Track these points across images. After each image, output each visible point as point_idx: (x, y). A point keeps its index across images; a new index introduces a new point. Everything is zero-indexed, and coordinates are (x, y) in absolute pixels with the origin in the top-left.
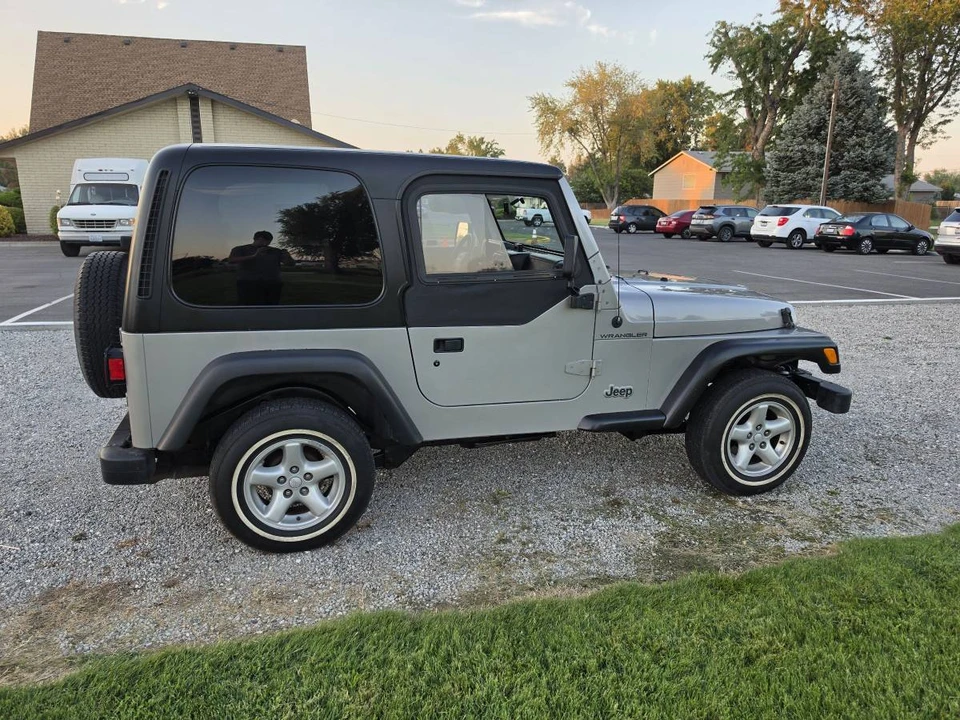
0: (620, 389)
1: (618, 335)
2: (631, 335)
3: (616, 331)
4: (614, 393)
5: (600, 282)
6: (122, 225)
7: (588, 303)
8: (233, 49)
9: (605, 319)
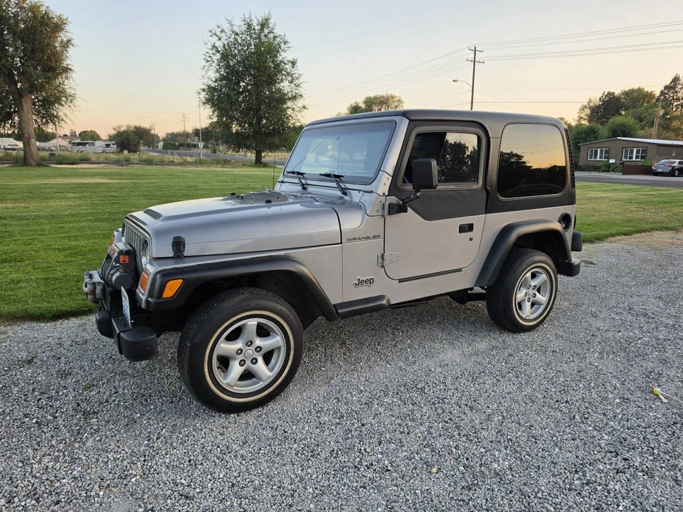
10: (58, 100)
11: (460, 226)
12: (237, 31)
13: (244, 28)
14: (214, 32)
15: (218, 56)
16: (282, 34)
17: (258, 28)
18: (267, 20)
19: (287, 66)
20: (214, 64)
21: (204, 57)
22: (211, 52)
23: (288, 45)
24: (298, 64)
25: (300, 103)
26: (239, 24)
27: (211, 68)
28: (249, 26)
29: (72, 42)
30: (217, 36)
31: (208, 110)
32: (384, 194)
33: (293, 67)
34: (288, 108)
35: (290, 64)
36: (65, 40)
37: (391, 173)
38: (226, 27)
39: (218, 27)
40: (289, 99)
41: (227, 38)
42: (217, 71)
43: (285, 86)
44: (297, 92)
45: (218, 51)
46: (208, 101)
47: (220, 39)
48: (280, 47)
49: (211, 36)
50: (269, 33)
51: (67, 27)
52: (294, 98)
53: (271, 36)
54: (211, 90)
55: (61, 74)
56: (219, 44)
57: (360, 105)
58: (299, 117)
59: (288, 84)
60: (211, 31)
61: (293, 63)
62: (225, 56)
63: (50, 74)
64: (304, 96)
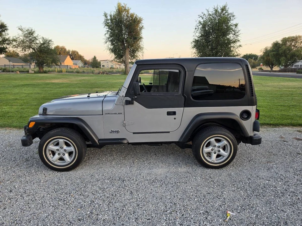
10: (137, 50)
11: (167, 112)
12: (211, 14)
13: (214, 12)
14: (200, 15)
15: (201, 26)
16: (232, 13)
17: (220, 11)
18: (225, 7)
19: (233, 27)
20: (199, 30)
21: (195, 27)
22: (198, 24)
23: (235, 17)
24: (238, 26)
25: (238, 44)
26: (212, 11)
27: (197, 32)
28: (216, 11)
29: (144, 27)
30: (202, 17)
31: (194, 50)
32: (123, 96)
33: (236, 27)
34: (231, 47)
35: (235, 26)
36: (141, 26)
37: (127, 88)
38: (206, 13)
39: (202, 13)
40: (232, 42)
41: (206, 17)
42: (200, 33)
43: (231, 36)
44: (237, 39)
45: (201, 24)
46: (195, 46)
47: (203, 18)
48: (230, 19)
49: (199, 18)
50: (226, 13)
51: (142, 22)
52: (234, 42)
53: (227, 14)
54: (196, 42)
55: (139, 40)
56: (202, 21)
57: (279, 42)
58: (237, 50)
59: (233, 35)
60: (199, 15)
61: (236, 25)
62: (204, 26)
63: (135, 40)
64: (241, 41)
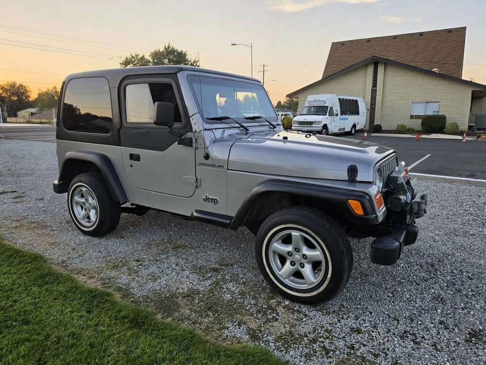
0: (211, 197)
1: (207, 165)
2: (214, 166)
3: (206, 162)
4: (207, 199)
5: (196, 131)
6: (316, 124)
7: (188, 143)
8: (421, 35)
9: (201, 154)
